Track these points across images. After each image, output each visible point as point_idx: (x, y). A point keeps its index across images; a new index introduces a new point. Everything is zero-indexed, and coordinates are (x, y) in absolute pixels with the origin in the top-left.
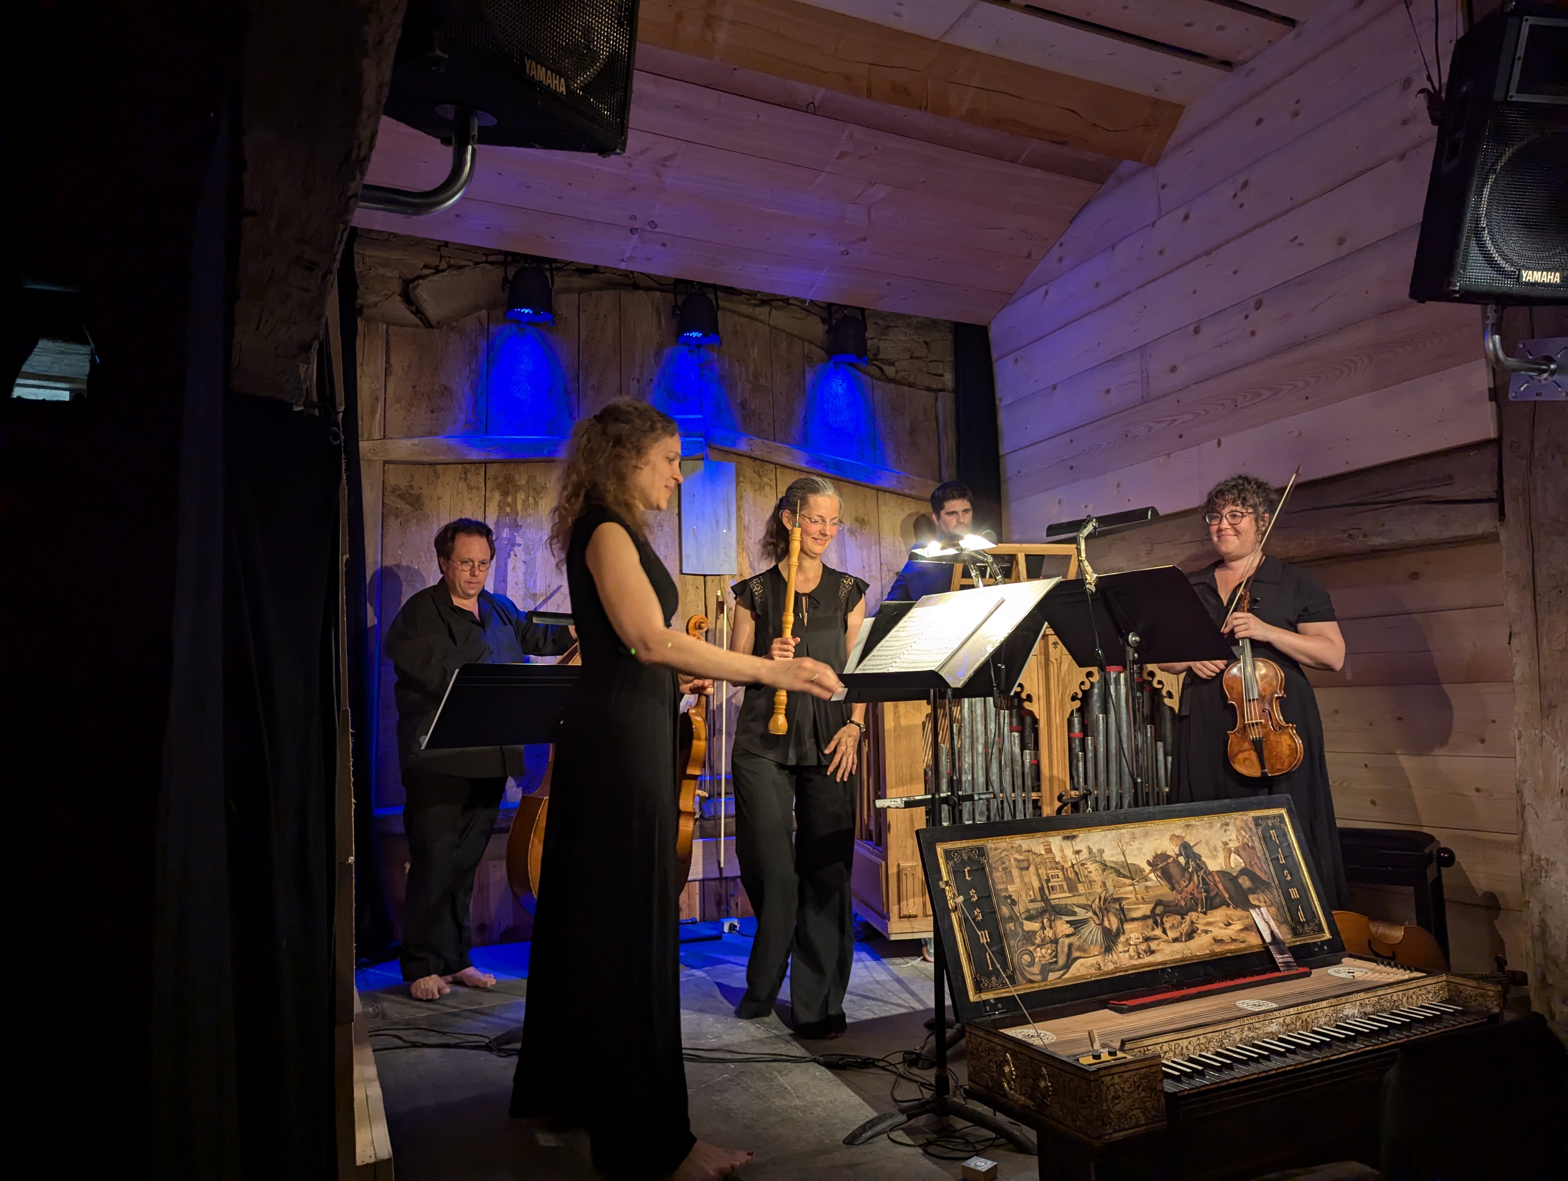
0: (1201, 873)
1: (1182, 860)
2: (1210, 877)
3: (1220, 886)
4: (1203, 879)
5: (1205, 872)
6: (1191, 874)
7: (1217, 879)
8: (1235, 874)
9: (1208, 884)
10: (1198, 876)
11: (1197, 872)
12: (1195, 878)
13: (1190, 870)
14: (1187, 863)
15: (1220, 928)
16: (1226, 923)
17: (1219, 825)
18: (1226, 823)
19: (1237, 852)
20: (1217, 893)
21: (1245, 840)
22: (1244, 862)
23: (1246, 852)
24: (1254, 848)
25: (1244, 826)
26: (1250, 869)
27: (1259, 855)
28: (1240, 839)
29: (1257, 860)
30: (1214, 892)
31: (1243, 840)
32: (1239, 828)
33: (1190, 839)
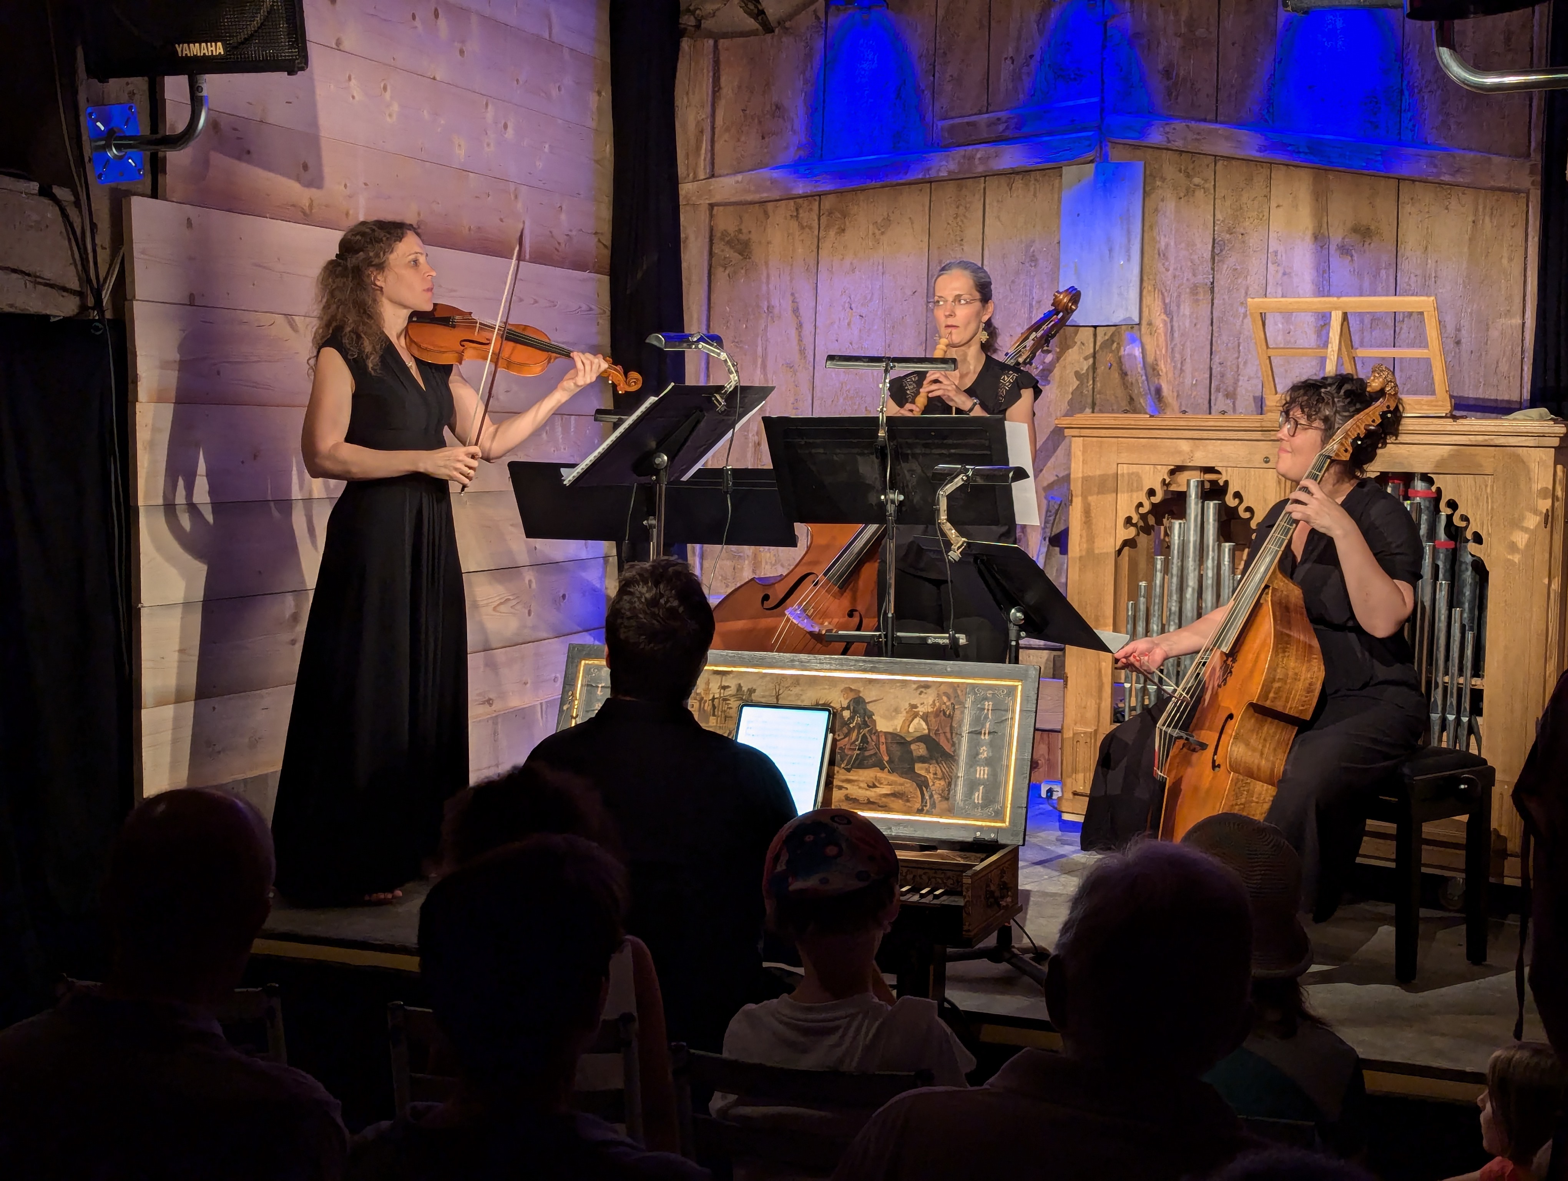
0: (863, 732)
1: (846, 714)
2: (874, 738)
3: (883, 748)
5: (870, 731)
6: (850, 731)
7: (882, 739)
8: (908, 739)
9: (868, 743)
10: (859, 733)
11: (860, 728)
12: (854, 735)
13: (851, 726)
14: (852, 718)
15: (860, 788)
16: (871, 785)
17: (915, 686)
18: (926, 686)
19: (925, 717)
20: (875, 754)
21: (944, 707)
22: (929, 729)
23: (938, 719)
24: (951, 717)
25: (950, 691)
26: (934, 737)
27: (954, 725)
28: (937, 704)
29: (948, 730)
30: (872, 752)
31: (940, 707)
32: (941, 693)
33: (869, 695)
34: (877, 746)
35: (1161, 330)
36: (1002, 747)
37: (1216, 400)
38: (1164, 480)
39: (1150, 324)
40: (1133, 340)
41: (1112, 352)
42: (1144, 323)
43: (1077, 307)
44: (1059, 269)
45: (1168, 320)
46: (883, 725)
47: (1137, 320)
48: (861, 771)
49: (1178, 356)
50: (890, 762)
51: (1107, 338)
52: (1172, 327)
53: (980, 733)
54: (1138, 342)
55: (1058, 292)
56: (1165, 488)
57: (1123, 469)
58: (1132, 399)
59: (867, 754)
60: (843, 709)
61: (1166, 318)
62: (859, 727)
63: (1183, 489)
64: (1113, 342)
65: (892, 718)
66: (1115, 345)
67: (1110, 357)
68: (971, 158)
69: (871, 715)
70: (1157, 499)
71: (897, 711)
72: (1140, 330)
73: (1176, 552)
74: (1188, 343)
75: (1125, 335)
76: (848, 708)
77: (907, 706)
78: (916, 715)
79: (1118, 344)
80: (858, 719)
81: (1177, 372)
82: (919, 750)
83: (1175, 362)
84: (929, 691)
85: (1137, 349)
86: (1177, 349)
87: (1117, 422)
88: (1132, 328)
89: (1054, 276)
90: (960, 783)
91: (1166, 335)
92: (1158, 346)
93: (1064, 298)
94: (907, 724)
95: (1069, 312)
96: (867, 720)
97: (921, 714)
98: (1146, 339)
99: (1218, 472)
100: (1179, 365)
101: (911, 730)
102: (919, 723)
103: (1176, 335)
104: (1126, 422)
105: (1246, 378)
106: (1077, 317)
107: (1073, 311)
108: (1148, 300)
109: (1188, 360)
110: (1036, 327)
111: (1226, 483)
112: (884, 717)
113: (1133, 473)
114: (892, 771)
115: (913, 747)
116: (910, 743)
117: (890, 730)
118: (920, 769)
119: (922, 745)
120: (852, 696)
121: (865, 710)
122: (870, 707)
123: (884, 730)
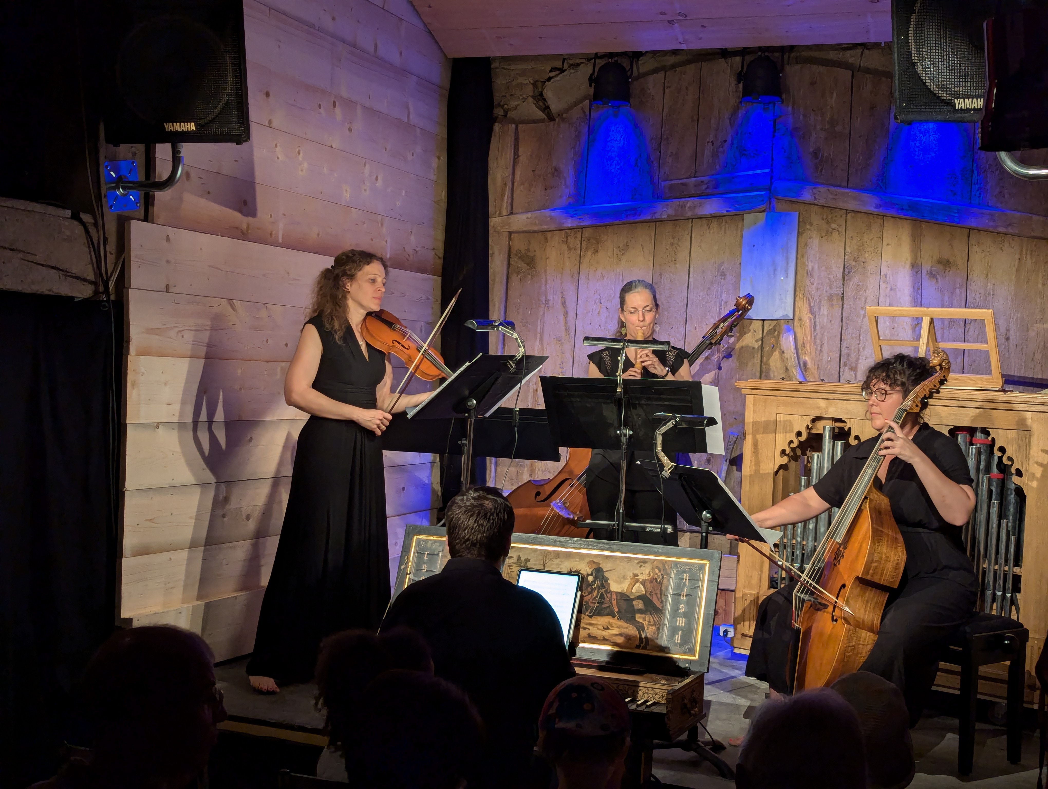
0: (601, 591)
1: (590, 579)
2: (609, 595)
3: (614, 603)
4: (602, 594)
5: (606, 591)
6: (593, 590)
7: (614, 597)
8: (632, 597)
9: (604, 599)
10: (598, 592)
12: (595, 593)
13: (594, 587)
14: (594, 582)
15: (598, 629)
16: (605, 627)
17: (637, 561)
18: (644, 561)
19: (643, 583)
20: (609, 606)
21: (656, 576)
22: (646, 591)
23: (652, 584)
24: (661, 583)
25: (661, 566)
26: (649, 596)
27: (663, 588)
28: (652, 574)
29: (658, 592)
30: (607, 605)
31: (653, 576)
32: (654, 567)
33: (605, 566)
34: (611, 601)
35: (808, 324)
36: (694, 605)
37: (843, 371)
38: (808, 426)
39: (800, 320)
40: (789, 330)
41: (775, 337)
42: (796, 318)
43: (751, 307)
44: (740, 281)
45: (812, 317)
46: (615, 587)
47: (791, 317)
48: (599, 618)
49: (818, 341)
50: (619, 612)
51: (771, 328)
52: (815, 322)
53: (680, 595)
54: (792, 332)
55: (739, 297)
56: (808, 431)
57: (781, 418)
58: (787, 369)
59: (603, 606)
60: (588, 575)
61: (811, 316)
62: (599, 588)
63: (821, 432)
64: (775, 331)
65: (620, 583)
66: (776, 333)
67: (773, 340)
68: (683, 207)
69: (607, 580)
70: (803, 438)
71: (624, 578)
72: (793, 324)
73: (815, 474)
74: (826, 333)
75: (783, 326)
76: (592, 575)
77: (631, 575)
78: (637, 581)
79: (779, 332)
80: (598, 583)
81: (818, 353)
82: (639, 605)
83: (817, 346)
84: (646, 565)
85: (791, 336)
86: (818, 337)
87: (777, 386)
88: (788, 322)
89: (737, 286)
90: (666, 628)
91: (811, 327)
92: (805, 334)
93: (743, 301)
94: (631, 587)
95: (746, 310)
96: (604, 583)
97: (641, 580)
98: (798, 330)
99: (844, 422)
100: (819, 348)
101: (634, 591)
102: (639, 587)
103: (818, 328)
104: (783, 386)
105: (864, 358)
106: (751, 314)
107: (749, 310)
108: (799, 304)
109: (825, 344)
110: (724, 320)
111: (850, 429)
112: (616, 581)
113: (787, 421)
114: (620, 619)
115: (634, 603)
116: (633, 600)
117: (620, 591)
118: (639, 618)
119: (641, 602)
120: (595, 566)
121: (603, 576)
122: (606, 574)
123: (616, 591)
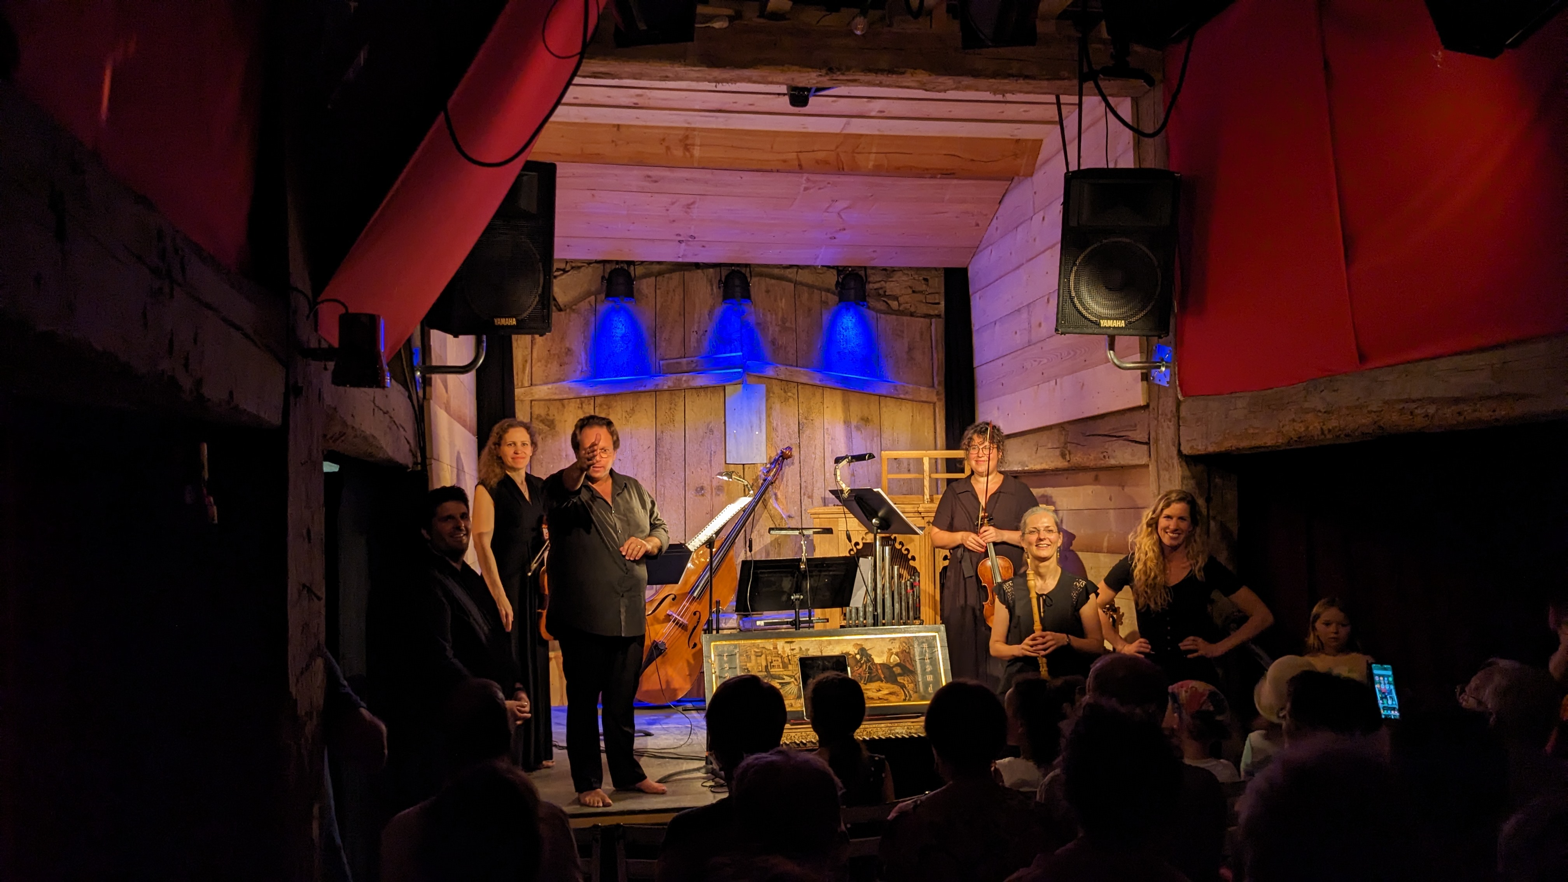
0: (869, 664)
1: (858, 657)
2: (874, 666)
4: (869, 667)
5: (872, 664)
8: (891, 666)
9: (872, 670)
10: (867, 665)
12: (864, 666)
13: (862, 662)
17: (889, 640)
18: (894, 639)
19: (897, 655)
20: (877, 674)
21: (904, 648)
22: (900, 660)
24: (909, 653)
25: (906, 641)
26: (903, 663)
27: (911, 656)
28: (901, 647)
29: (909, 659)
30: (875, 674)
32: (901, 641)
33: (867, 646)
34: (877, 670)
36: (936, 665)
46: (877, 660)
48: (872, 684)
50: (884, 678)
53: (925, 659)
59: (873, 675)
60: (856, 654)
62: (866, 662)
69: (870, 656)
76: (858, 654)
77: (886, 650)
78: (892, 654)
80: (864, 659)
82: (897, 670)
84: (896, 642)
90: (921, 684)
94: (889, 658)
96: (869, 659)
97: (894, 653)
101: (892, 661)
102: (894, 657)
114: (887, 682)
115: (894, 669)
116: (893, 667)
117: (881, 662)
118: (900, 679)
119: (898, 668)
120: (859, 647)
121: (867, 654)
122: (869, 652)
123: (879, 662)
